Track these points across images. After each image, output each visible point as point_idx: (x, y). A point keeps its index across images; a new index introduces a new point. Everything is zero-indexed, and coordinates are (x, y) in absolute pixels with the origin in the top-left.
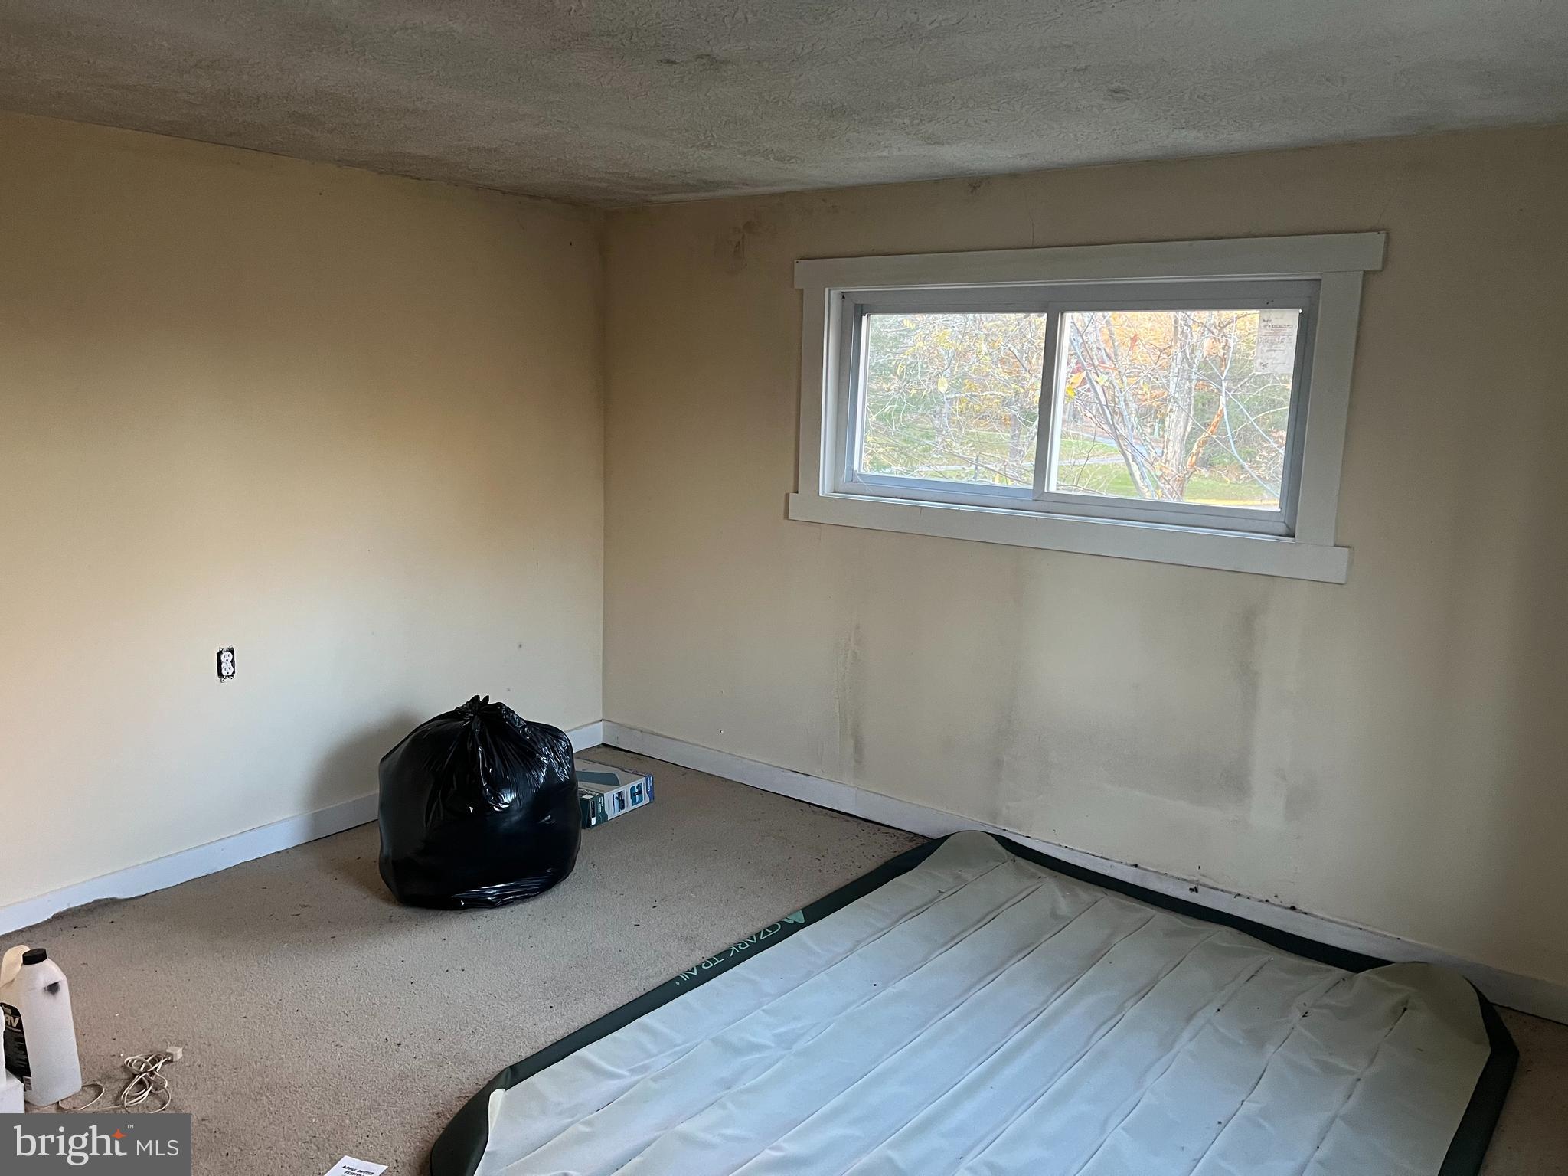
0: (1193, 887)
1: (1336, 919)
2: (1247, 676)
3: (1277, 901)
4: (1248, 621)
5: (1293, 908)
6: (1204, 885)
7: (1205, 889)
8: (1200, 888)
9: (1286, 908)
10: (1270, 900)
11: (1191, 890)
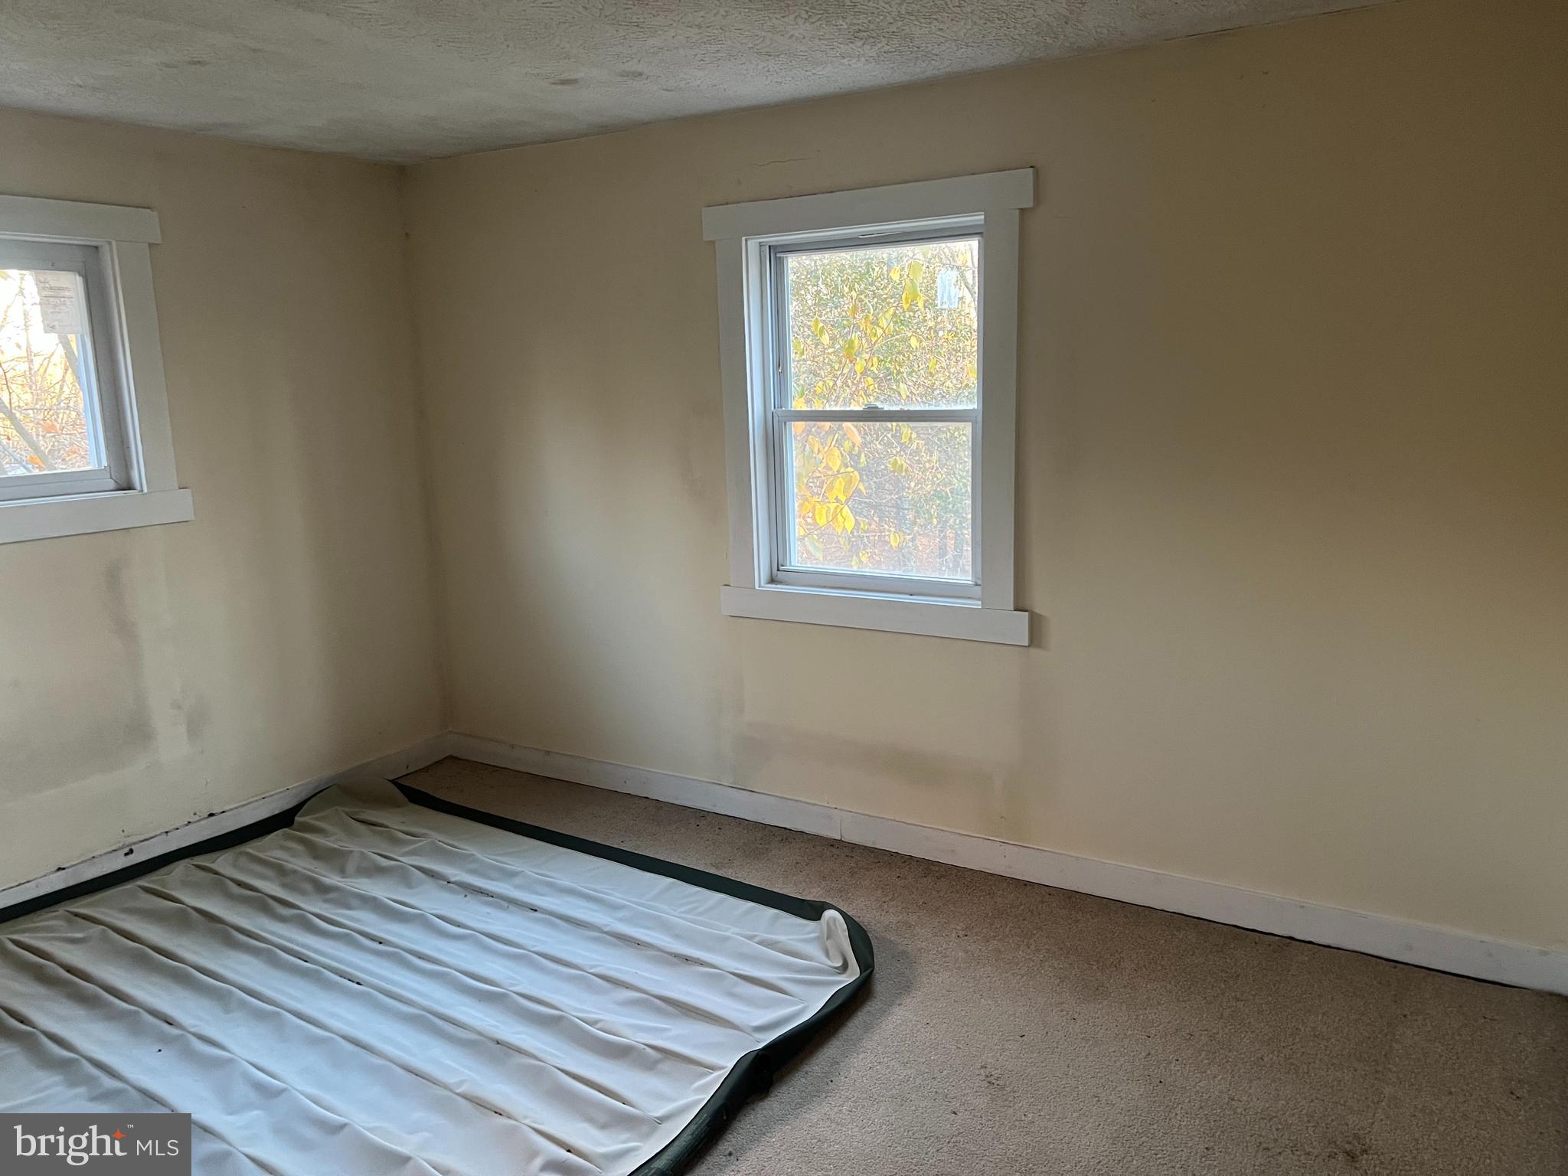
0: (127, 850)
1: (242, 803)
2: (125, 629)
3: (197, 818)
4: (113, 578)
5: (211, 815)
6: (135, 843)
7: (137, 845)
8: (133, 847)
9: (205, 818)
10: (190, 820)
11: (126, 854)
